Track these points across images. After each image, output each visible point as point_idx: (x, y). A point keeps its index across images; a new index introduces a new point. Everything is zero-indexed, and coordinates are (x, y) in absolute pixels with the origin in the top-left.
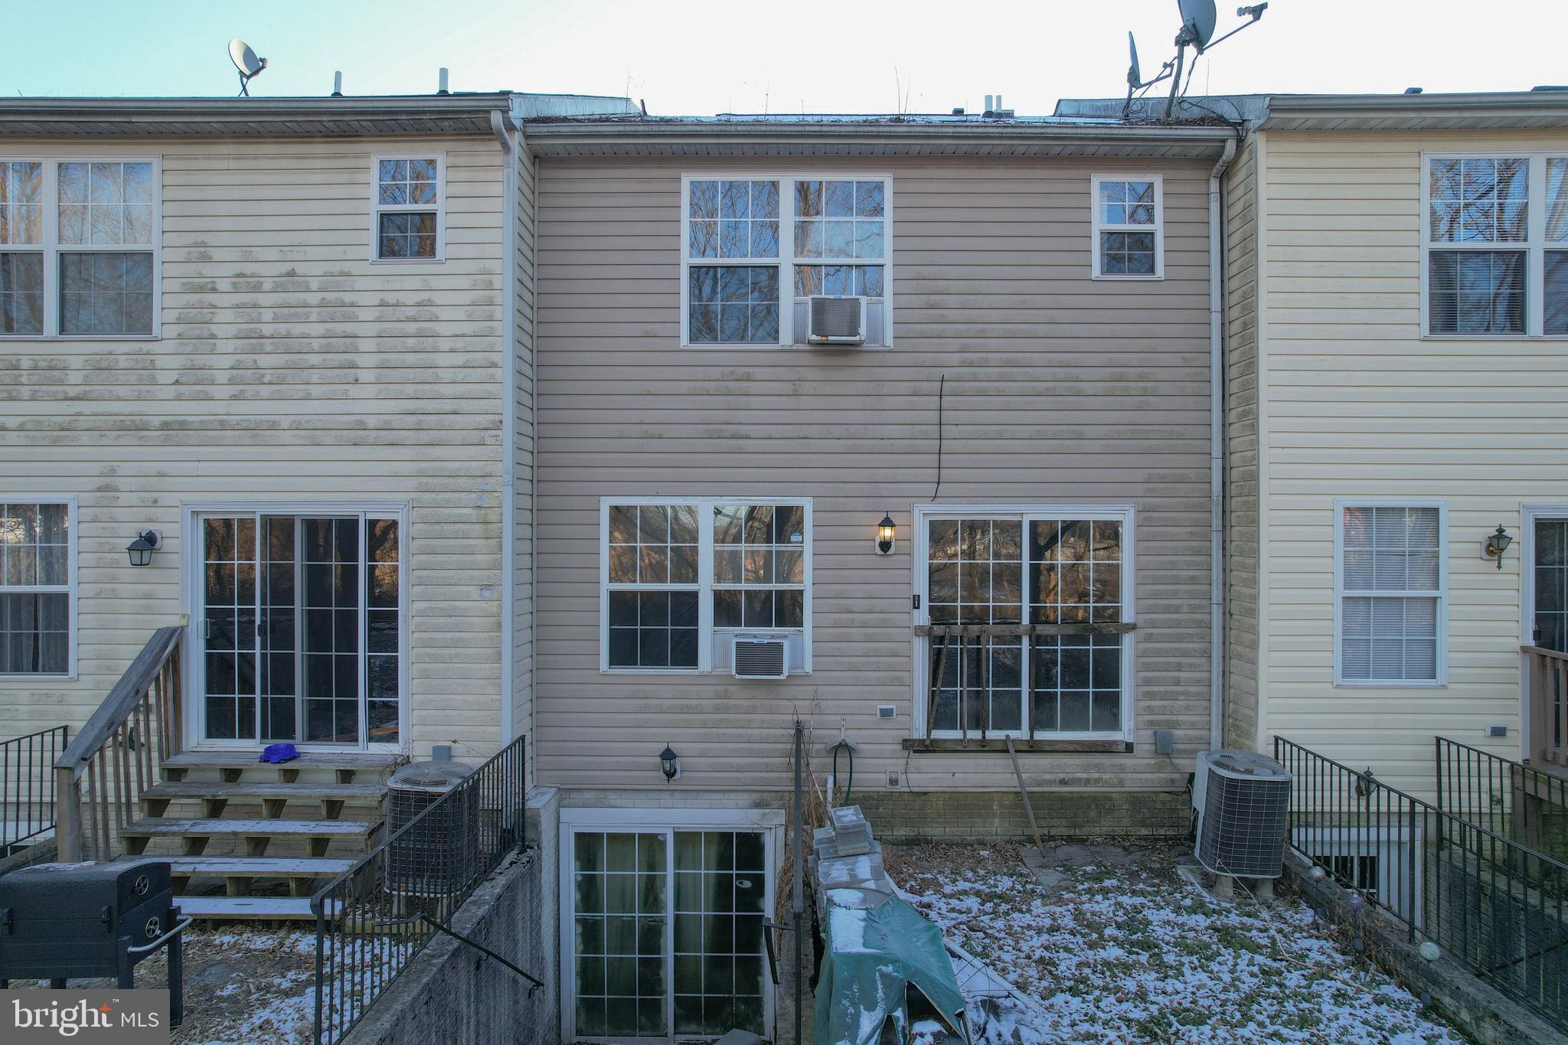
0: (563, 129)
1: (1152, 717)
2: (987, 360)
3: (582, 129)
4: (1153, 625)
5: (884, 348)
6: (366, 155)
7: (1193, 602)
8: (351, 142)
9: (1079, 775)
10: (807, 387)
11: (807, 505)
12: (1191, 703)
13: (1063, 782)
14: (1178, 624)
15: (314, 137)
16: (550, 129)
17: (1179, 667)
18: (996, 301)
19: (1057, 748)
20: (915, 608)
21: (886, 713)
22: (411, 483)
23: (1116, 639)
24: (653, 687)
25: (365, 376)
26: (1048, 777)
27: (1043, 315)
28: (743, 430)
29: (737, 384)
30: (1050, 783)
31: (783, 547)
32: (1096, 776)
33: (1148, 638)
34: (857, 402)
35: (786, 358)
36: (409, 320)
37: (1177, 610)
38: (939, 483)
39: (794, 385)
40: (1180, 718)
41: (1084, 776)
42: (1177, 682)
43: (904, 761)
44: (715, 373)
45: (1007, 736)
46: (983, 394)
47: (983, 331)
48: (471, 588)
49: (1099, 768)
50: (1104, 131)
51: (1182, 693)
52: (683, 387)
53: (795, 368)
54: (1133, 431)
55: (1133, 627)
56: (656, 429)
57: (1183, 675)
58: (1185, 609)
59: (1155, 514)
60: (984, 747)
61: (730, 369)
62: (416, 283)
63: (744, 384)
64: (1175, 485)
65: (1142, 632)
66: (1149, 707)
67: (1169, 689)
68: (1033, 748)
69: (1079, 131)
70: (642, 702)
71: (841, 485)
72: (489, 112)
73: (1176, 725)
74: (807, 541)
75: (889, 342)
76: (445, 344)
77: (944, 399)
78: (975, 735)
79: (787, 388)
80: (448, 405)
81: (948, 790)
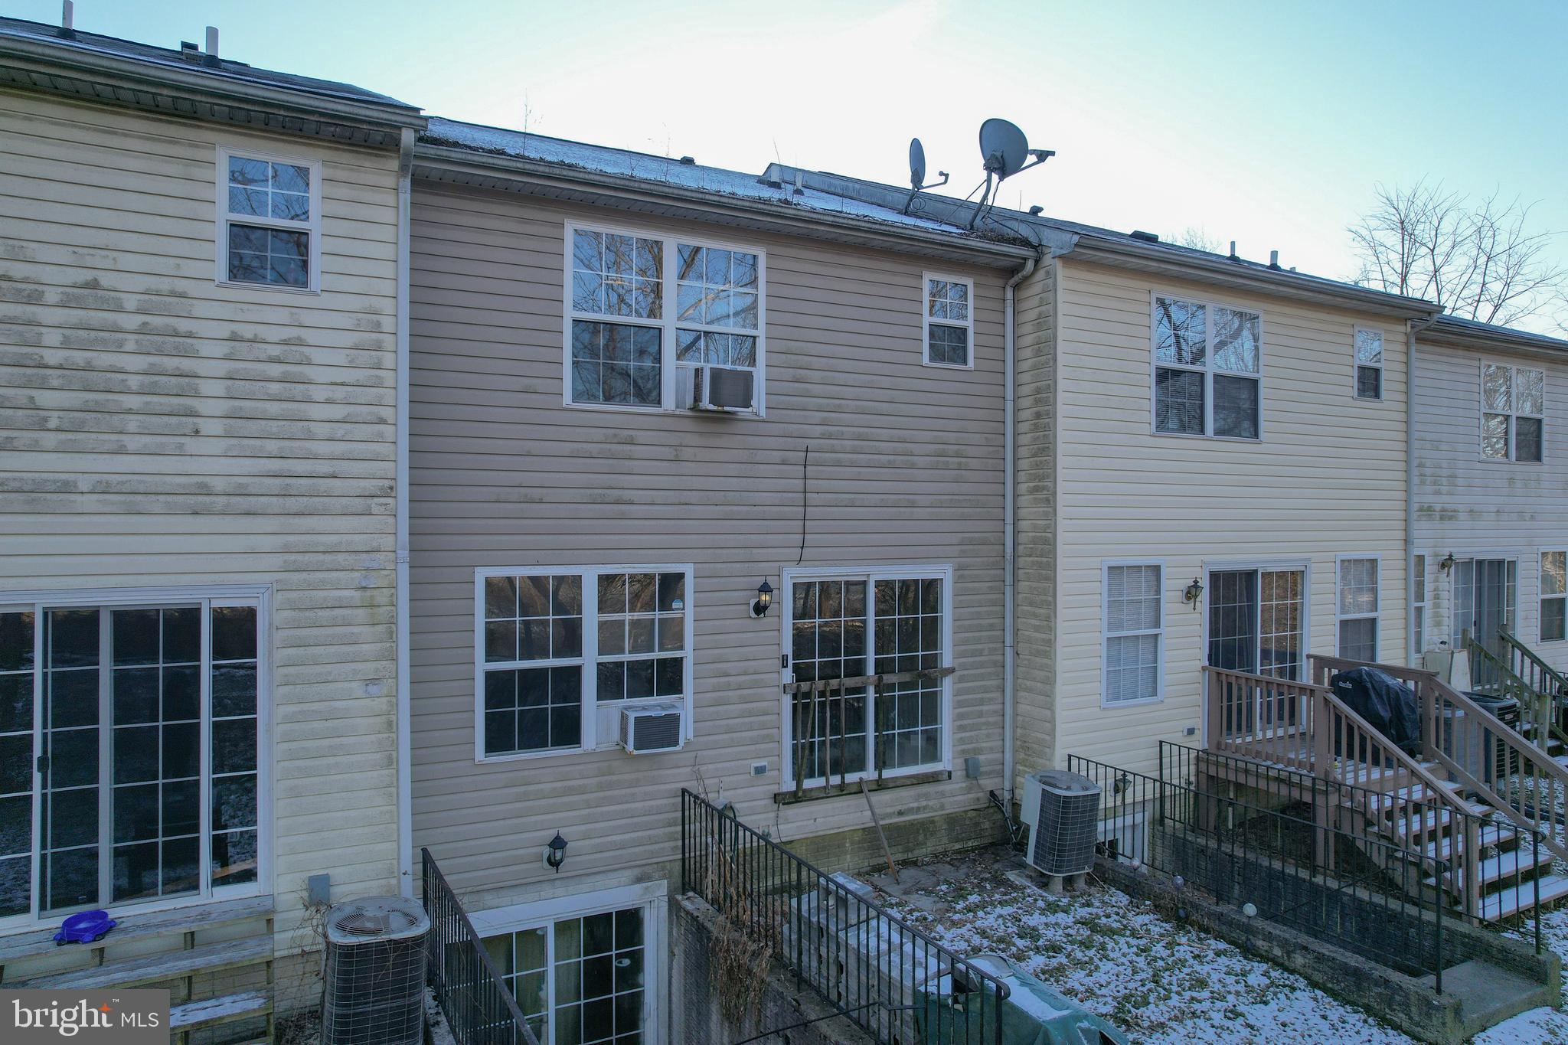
0: (453, 155)
1: (963, 747)
2: (843, 433)
3: (476, 158)
4: (964, 667)
5: (757, 418)
6: (212, 146)
7: (991, 645)
8: (185, 125)
9: (912, 805)
10: (687, 453)
11: (688, 570)
12: (990, 731)
13: (900, 813)
14: (982, 665)
15: (127, 108)
16: (439, 153)
17: (982, 702)
18: (851, 379)
19: (898, 783)
20: (783, 667)
21: (760, 770)
22: (277, 560)
23: (932, 682)
24: (533, 772)
25: (207, 426)
26: (889, 810)
27: (886, 395)
28: (627, 495)
29: (620, 447)
30: (890, 815)
31: (666, 614)
32: (924, 803)
33: (961, 679)
34: (733, 469)
35: (668, 423)
36: (272, 360)
37: (980, 653)
38: (802, 547)
39: (676, 450)
40: (984, 745)
41: (915, 805)
42: (981, 714)
43: (772, 815)
44: (598, 435)
45: (861, 779)
46: (839, 464)
47: (839, 406)
48: (354, 685)
49: (926, 796)
50: (947, 239)
51: (985, 724)
52: (567, 448)
53: (677, 434)
54: (952, 500)
55: (952, 671)
56: (536, 493)
57: (985, 708)
58: (986, 652)
59: (966, 572)
60: (842, 790)
61: (613, 431)
62: (283, 316)
63: (628, 447)
64: (979, 547)
65: (957, 674)
66: (961, 738)
67: (975, 721)
68: (881, 785)
69: (929, 236)
70: (522, 789)
71: (720, 551)
72: (400, 128)
73: (978, 751)
74: (688, 609)
75: (763, 413)
76: (319, 393)
77: (808, 468)
78: (835, 780)
79: (667, 452)
80: (324, 467)
81: (811, 835)
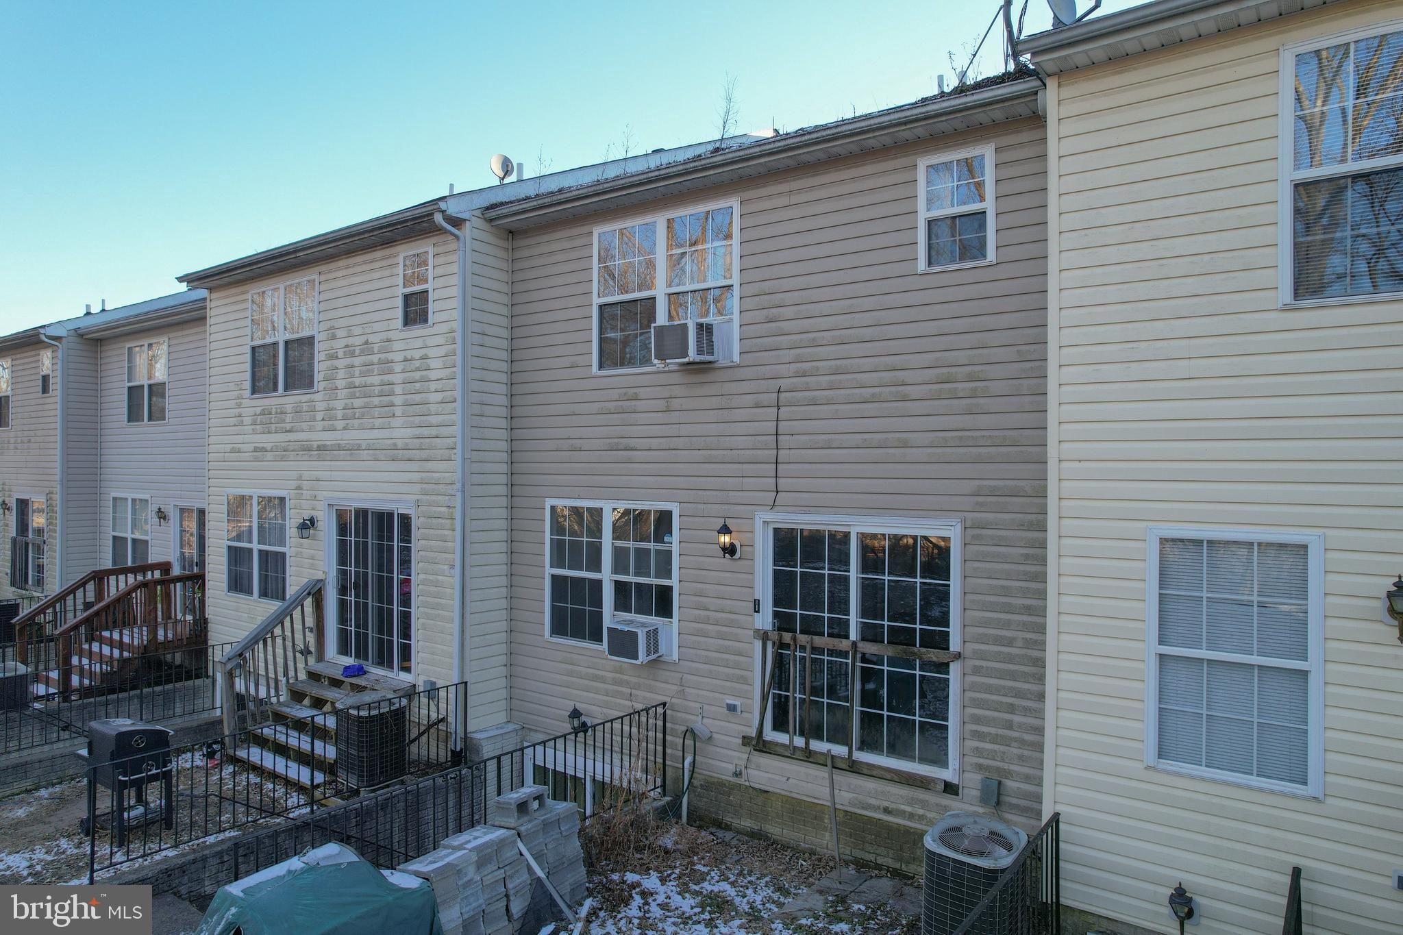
1: (982, 761)
2: (818, 368)
4: (982, 656)
5: (732, 364)
6: (396, 255)
7: (1029, 636)
8: (391, 246)
9: (903, 807)
10: (676, 403)
11: (675, 509)
12: (1026, 753)
13: (887, 811)
14: (1011, 659)
15: (376, 246)
16: (499, 212)
17: (1012, 709)
18: (826, 308)
19: (874, 773)
20: (755, 611)
21: (732, 708)
22: (417, 488)
23: (944, 667)
24: (577, 656)
25: (398, 411)
26: (873, 802)
27: (868, 318)
28: (632, 442)
29: (628, 403)
30: (876, 808)
31: (660, 546)
32: (921, 812)
33: (977, 671)
34: (712, 416)
35: (662, 379)
36: (418, 370)
37: (1010, 642)
38: (777, 492)
39: (667, 402)
40: (1012, 767)
41: (908, 809)
42: (1010, 726)
43: (746, 756)
44: (614, 394)
45: (829, 751)
46: (813, 402)
47: (814, 339)
48: (446, 567)
49: (924, 804)
51: (1016, 740)
52: (594, 407)
53: (668, 387)
54: (961, 438)
55: (958, 656)
56: (578, 443)
57: (1017, 719)
58: (1020, 643)
59: (984, 532)
60: (808, 756)
61: (624, 390)
62: (419, 343)
63: (633, 403)
64: (1008, 499)
65: (971, 663)
66: (977, 748)
67: (1001, 732)
68: (854, 767)
70: (570, 667)
71: (700, 492)
72: (432, 214)
73: (1009, 774)
74: (674, 541)
75: (736, 358)
76: (433, 386)
77: (782, 409)
78: (799, 742)
79: (661, 404)
80: (434, 432)
81: (783, 793)
